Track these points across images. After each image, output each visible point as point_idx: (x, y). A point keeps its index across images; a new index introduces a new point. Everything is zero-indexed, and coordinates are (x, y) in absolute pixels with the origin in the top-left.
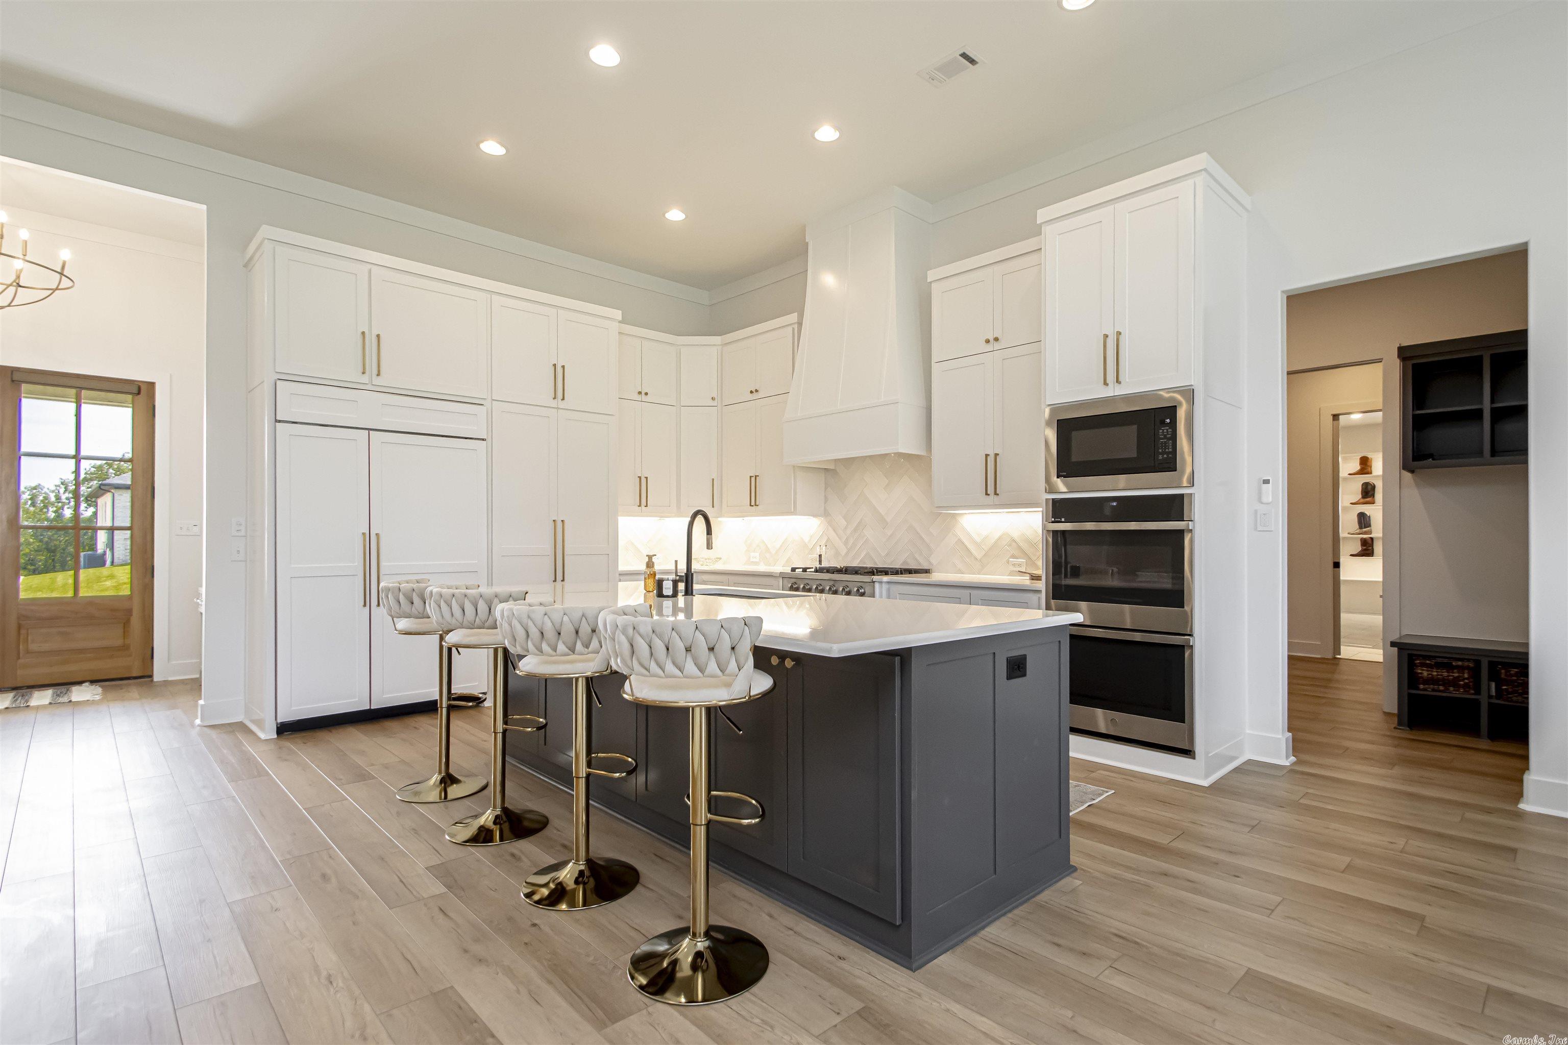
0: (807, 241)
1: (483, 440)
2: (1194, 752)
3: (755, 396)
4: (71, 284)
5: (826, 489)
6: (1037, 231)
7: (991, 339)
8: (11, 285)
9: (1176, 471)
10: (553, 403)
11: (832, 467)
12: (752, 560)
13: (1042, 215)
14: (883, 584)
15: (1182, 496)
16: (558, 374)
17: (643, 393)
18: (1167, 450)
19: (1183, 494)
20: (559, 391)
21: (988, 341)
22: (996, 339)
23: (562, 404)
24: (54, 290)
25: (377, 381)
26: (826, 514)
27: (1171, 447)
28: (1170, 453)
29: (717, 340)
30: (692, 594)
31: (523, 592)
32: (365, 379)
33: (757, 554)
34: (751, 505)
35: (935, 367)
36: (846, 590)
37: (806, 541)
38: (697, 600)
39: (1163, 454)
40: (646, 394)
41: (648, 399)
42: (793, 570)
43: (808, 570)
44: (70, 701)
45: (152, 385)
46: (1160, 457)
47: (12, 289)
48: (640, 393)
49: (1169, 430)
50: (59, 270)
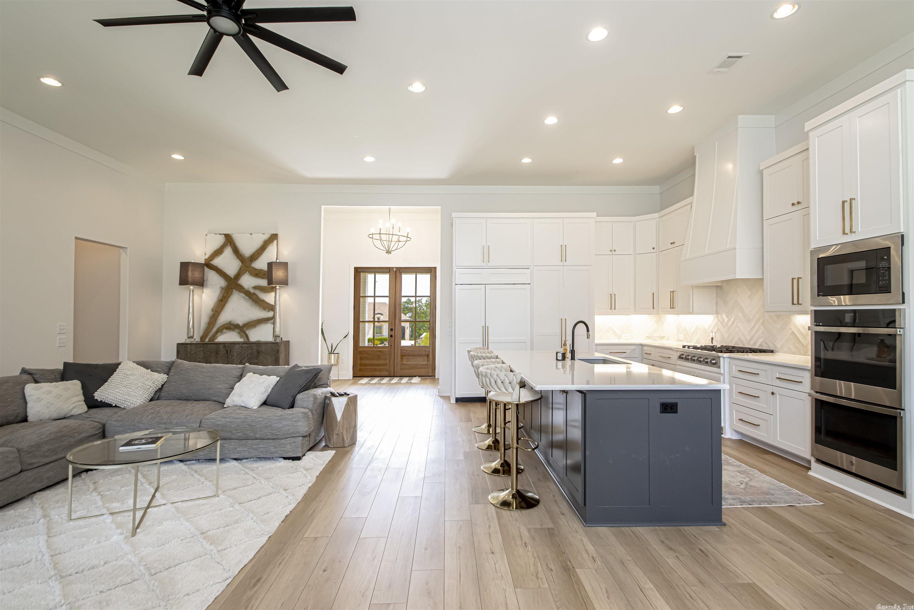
0: (695, 155)
1: (529, 284)
2: (905, 493)
3: (673, 245)
4: (410, 239)
5: (717, 298)
6: (806, 137)
7: (796, 203)
8: (397, 241)
9: (890, 293)
10: (561, 264)
11: (720, 285)
12: (680, 339)
13: (808, 126)
14: (726, 359)
15: (894, 311)
16: (563, 249)
17: (613, 251)
18: (885, 278)
19: (895, 309)
20: (563, 258)
21: (793, 204)
22: (799, 203)
23: (565, 264)
24: (406, 241)
25: (489, 264)
26: (717, 313)
27: (887, 276)
28: (886, 280)
29: (656, 215)
30: (574, 359)
31: (496, 355)
32: (484, 264)
33: (682, 335)
34: (671, 308)
35: (764, 221)
36: (705, 361)
37: (707, 328)
38: (577, 362)
39: (882, 280)
40: (615, 250)
41: (616, 253)
42: (684, 347)
43: (690, 347)
44: (411, 382)
45: (435, 268)
46: (881, 282)
47: (397, 242)
48: (611, 251)
49: (886, 264)
50: (407, 236)
